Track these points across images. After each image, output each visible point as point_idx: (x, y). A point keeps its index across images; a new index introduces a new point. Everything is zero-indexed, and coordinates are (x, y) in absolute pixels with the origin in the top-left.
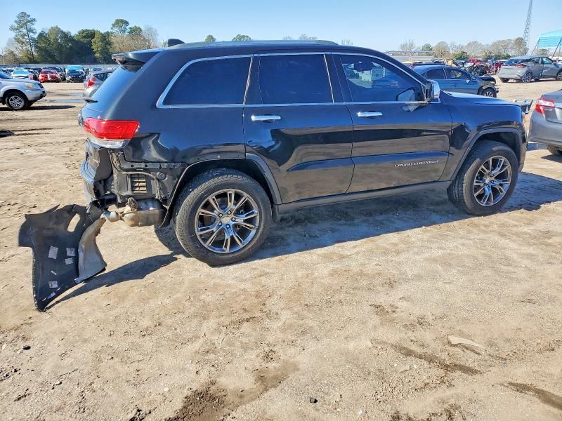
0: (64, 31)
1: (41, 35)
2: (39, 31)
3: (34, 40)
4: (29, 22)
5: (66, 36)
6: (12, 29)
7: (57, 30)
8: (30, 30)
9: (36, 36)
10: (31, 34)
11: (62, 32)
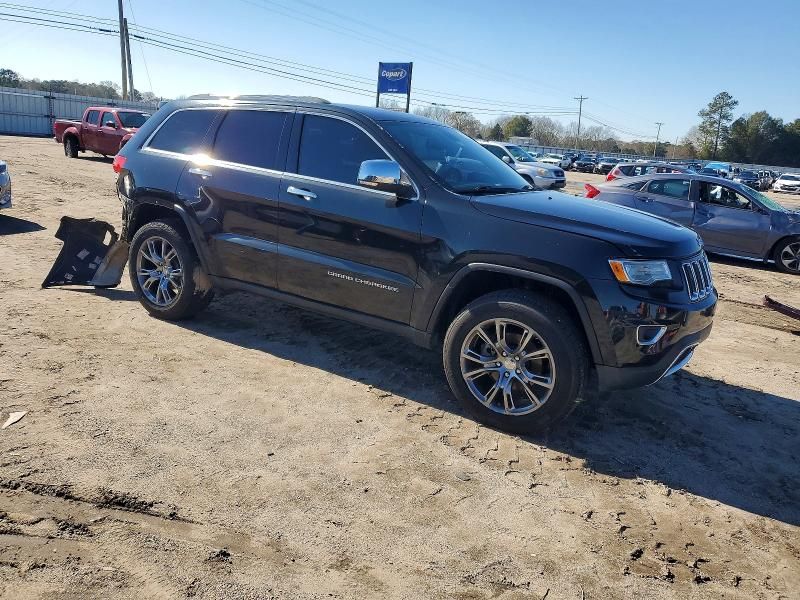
0: (773, 118)
1: (738, 123)
2: (736, 117)
3: (725, 129)
4: (727, 105)
5: (774, 126)
6: (702, 114)
7: (762, 116)
8: (725, 117)
9: (729, 124)
10: (724, 122)
11: (770, 119)
